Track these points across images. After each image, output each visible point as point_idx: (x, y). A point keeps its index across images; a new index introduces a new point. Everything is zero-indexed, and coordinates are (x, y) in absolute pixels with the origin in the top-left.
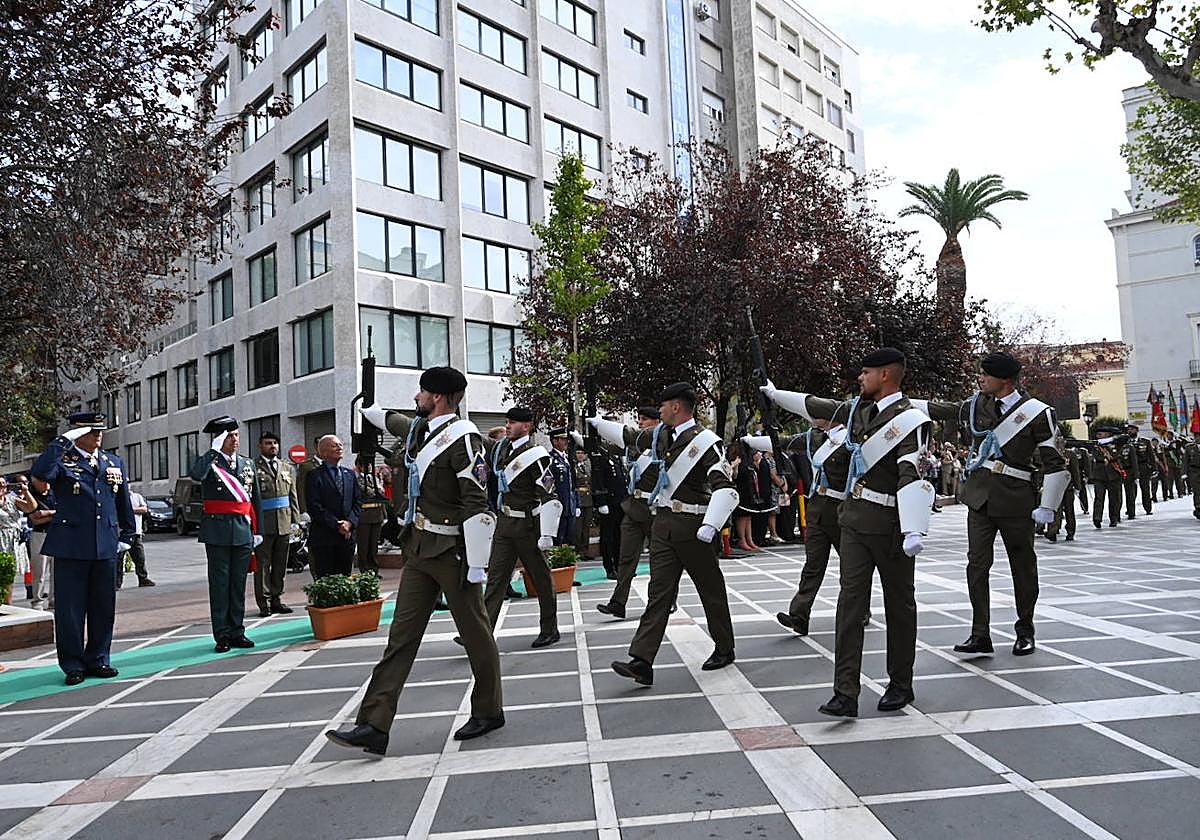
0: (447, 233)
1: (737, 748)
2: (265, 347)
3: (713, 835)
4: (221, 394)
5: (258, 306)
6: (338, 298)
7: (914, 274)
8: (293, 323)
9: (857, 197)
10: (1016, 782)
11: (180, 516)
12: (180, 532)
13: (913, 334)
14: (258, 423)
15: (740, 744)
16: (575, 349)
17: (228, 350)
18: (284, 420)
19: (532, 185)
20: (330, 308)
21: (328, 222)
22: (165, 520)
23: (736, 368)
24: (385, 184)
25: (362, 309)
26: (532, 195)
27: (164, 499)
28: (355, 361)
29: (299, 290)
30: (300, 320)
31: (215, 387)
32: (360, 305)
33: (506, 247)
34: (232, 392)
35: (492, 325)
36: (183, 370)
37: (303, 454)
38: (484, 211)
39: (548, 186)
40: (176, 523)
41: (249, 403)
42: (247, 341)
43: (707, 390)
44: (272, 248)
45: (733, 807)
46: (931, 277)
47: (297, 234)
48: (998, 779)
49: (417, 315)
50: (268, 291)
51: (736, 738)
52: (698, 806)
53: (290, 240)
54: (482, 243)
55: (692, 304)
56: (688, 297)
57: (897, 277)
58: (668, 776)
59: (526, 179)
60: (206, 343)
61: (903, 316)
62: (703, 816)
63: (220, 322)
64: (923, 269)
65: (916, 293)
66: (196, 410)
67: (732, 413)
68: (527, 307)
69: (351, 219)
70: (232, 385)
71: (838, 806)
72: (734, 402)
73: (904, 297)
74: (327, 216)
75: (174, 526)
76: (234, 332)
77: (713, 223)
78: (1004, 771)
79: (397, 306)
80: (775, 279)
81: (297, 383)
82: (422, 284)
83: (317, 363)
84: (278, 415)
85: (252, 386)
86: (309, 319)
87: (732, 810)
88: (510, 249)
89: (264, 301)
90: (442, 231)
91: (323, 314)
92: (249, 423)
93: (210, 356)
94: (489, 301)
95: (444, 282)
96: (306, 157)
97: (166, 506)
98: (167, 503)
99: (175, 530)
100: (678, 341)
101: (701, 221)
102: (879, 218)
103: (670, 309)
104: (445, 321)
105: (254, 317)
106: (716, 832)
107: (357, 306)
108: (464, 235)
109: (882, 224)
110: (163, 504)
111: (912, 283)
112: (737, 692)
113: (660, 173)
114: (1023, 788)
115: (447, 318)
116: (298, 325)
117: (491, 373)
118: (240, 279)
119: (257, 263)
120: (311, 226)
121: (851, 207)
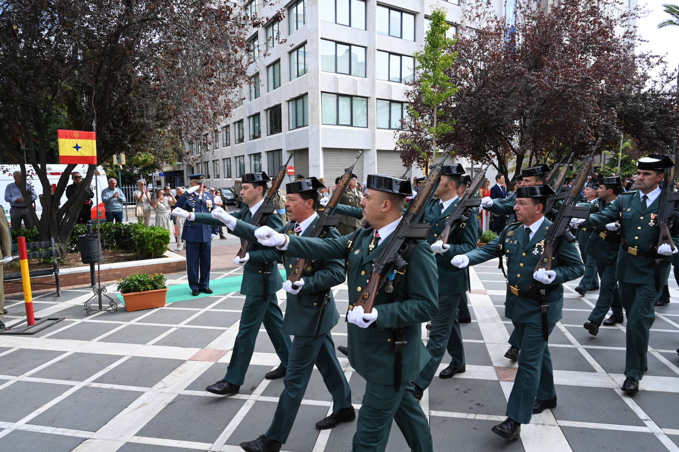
0: (368, 49)
1: (496, 378)
2: (275, 113)
3: (474, 428)
4: (255, 137)
5: (272, 91)
6: (311, 88)
7: (659, 75)
8: (289, 101)
9: (624, 24)
10: (651, 427)
11: (237, 199)
12: (237, 206)
13: (651, 116)
14: (272, 153)
15: (498, 376)
16: (435, 125)
17: (258, 115)
18: (284, 153)
19: (418, 17)
20: (307, 94)
21: (306, 45)
22: (231, 199)
23: (529, 138)
24: (336, 23)
25: (323, 94)
26: (417, 23)
27: (230, 189)
28: (319, 122)
29: (292, 84)
30: (292, 100)
31: (252, 133)
32: (322, 92)
33: (401, 55)
34: (259, 137)
35: (391, 101)
36: (237, 124)
37: (293, 171)
38: (389, 35)
39: (426, 17)
40: (235, 201)
41: (268, 142)
42: (266, 110)
43: (512, 146)
44: (278, 61)
45: (488, 414)
46: (670, 78)
47: (290, 53)
48: (641, 423)
49: (351, 97)
50: (276, 84)
51: (497, 372)
52: (470, 410)
53: (287, 55)
54: (388, 54)
55: (507, 96)
56: (503, 93)
57: (645, 77)
58: (457, 389)
59: (414, 14)
60: (247, 111)
61: (646, 105)
62: (471, 416)
63: (254, 100)
64: (665, 72)
65: (658, 88)
66: (243, 145)
67: (526, 161)
68: (410, 98)
69: (318, 44)
70: (260, 133)
71: (544, 423)
72: (528, 152)
73: (649, 91)
74: (306, 42)
75: (234, 202)
76: (261, 105)
77: (524, 44)
78: (645, 418)
79: (341, 92)
80: (558, 86)
81: (290, 133)
82: (354, 79)
83: (300, 124)
84: (281, 149)
85: (269, 133)
86: (296, 99)
87: (487, 416)
88: (403, 57)
89: (274, 88)
90: (366, 48)
91: (303, 97)
92: (268, 152)
93: (249, 117)
94: (390, 87)
95: (366, 77)
96: (295, 8)
97: (231, 192)
98: (231, 191)
99: (235, 205)
100: (495, 120)
101: (517, 43)
102: (637, 38)
103: (493, 100)
104: (366, 99)
105: (270, 97)
106: (476, 427)
107: (320, 93)
108: (378, 50)
109: (639, 42)
110: (229, 192)
111: (656, 82)
112: (502, 343)
113: (492, 15)
114: (654, 431)
115: (367, 98)
116: (291, 102)
117: (390, 128)
118: (263, 77)
119: (271, 68)
120: (298, 48)
121: (619, 31)
